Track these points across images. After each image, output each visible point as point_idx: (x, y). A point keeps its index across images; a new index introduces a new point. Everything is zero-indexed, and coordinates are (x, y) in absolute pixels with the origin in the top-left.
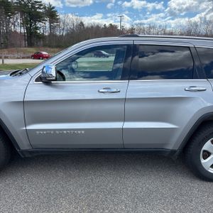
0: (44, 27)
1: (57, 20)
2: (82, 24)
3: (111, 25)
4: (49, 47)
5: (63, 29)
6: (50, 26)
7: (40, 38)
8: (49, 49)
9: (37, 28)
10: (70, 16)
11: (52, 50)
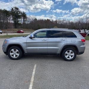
0: (21, 21)
1: (26, 18)
2: (36, 19)
3: (48, 19)
4: (23, 28)
5: (29, 21)
6: (24, 20)
7: (19, 25)
8: (23, 29)
9: (18, 21)
10: (31, 16)
11: (24, 29)
